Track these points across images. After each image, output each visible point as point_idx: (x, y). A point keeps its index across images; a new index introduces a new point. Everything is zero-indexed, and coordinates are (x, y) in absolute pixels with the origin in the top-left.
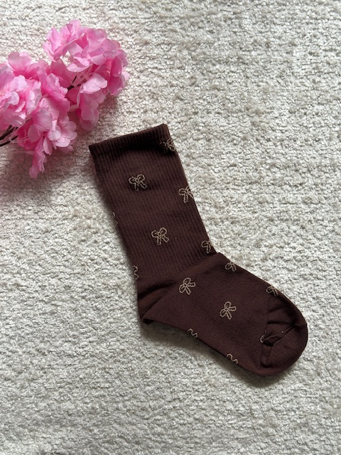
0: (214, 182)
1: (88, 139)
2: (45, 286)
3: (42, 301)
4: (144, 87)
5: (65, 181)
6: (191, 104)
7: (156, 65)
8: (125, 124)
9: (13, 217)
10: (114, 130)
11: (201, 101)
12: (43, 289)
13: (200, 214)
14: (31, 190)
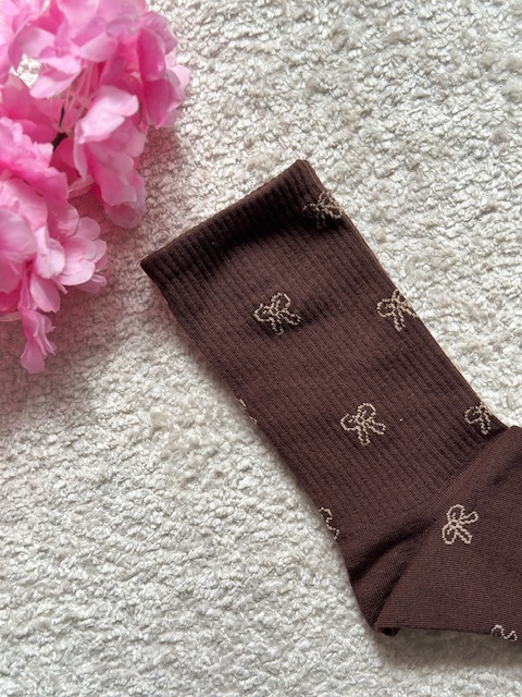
0: (454, 264)
1: (137, 246)
2: (134, 606)
3: (138, 640)
4: (231, 89)
5: (111, 357)
6: (350, 95)
7: (244, 29)
8: (211, 186)
9: (20, 471)
10: (188, 209)
11: (372, 81)
12: (131, 614)
13: (441, 345)
14: (43, 399)
